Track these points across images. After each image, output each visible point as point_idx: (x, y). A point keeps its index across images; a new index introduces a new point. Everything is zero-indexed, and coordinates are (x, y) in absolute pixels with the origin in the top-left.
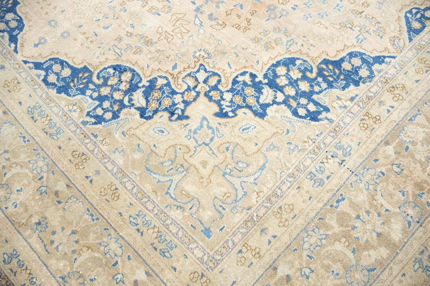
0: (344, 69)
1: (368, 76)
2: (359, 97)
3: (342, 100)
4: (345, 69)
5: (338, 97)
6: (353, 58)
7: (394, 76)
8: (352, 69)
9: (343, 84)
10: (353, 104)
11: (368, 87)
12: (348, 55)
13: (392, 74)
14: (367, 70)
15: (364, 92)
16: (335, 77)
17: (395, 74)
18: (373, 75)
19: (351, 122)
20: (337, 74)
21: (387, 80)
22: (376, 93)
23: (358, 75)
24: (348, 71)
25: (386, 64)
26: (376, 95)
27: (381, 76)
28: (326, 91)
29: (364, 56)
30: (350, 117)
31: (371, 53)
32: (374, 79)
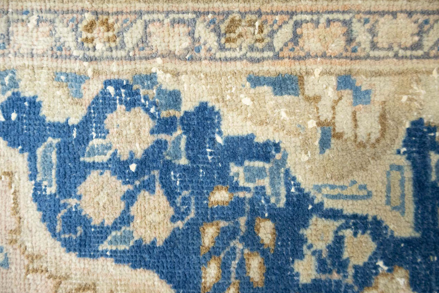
0: (173, 219)
1: (131, 105)
2: (255, 68)
3: (326, 115)
4: (171, 211)
5: (324, 144)
6: (96, 222)
7: (50, 16)
8: (148, 186)
9: (248, 170)
10: (310, 64)
11: (182, 66)
12: (95, 255)
13: (45, 28)
14: (103, 132)
15: (216, 67)
16: (242, 221)
17: (33, 19)
18: (111, 89)
19: (394, 14)
20: (223, 224)
21: (91, 27)
22: (181, 22)
23: (160, 145)
24: (171, 195)
25: (14, 83)
26: (191, 16)
27: (91, 60)
28: (337, 205)
29: (52, 190)
30: (372, 32)
31: (9, 174)
32: (125, 77)
